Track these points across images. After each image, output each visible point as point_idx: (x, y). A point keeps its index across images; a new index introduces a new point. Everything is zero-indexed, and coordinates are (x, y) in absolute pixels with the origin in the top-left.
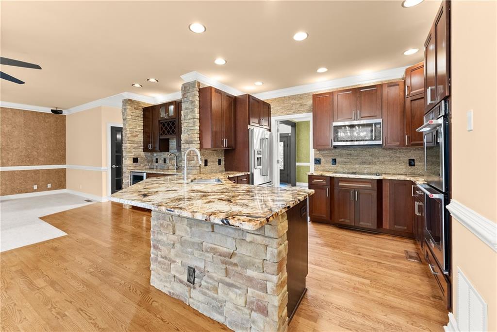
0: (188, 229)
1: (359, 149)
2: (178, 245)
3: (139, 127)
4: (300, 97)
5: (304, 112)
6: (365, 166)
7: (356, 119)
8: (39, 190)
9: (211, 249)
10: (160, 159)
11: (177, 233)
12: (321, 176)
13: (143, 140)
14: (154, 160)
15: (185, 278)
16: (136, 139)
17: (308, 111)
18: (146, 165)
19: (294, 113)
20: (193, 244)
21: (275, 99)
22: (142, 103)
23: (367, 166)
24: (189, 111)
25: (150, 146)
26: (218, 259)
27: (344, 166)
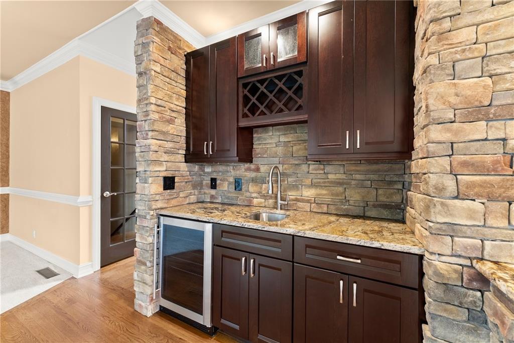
3: (178, 99)
10: (223, 180)
13: (184, 134)
14: (207, 181)
16: (170, 128)
18: (191, 194)
22: (185, 41)
25: (208, 149)
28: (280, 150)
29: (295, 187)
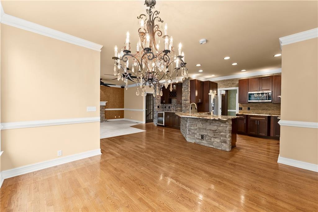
0: (202, 125)
1: (261, 103)
2: (198, 130)
4: (232, 80)
5: (234, 87)
6: (264, 111)
7: (259, 91)
8: (117, 118)
9: (209, 129)
10: (167, 107)
11: (197, 126)
12: (242, 114)
13: (161, 99)
14: (164, 107)
15: (200, 138)
16: (159, 99)
17: (236, 86)
18: (162, 109)
19: (229, 87)
20: (203, 128)
21: (220, 81)
23: (265, 111)
24: (186, 89)
25: (164, 101)
26: (211, 132)
27: (254, 111)
28: (175, 102)
29: (177, 108)
